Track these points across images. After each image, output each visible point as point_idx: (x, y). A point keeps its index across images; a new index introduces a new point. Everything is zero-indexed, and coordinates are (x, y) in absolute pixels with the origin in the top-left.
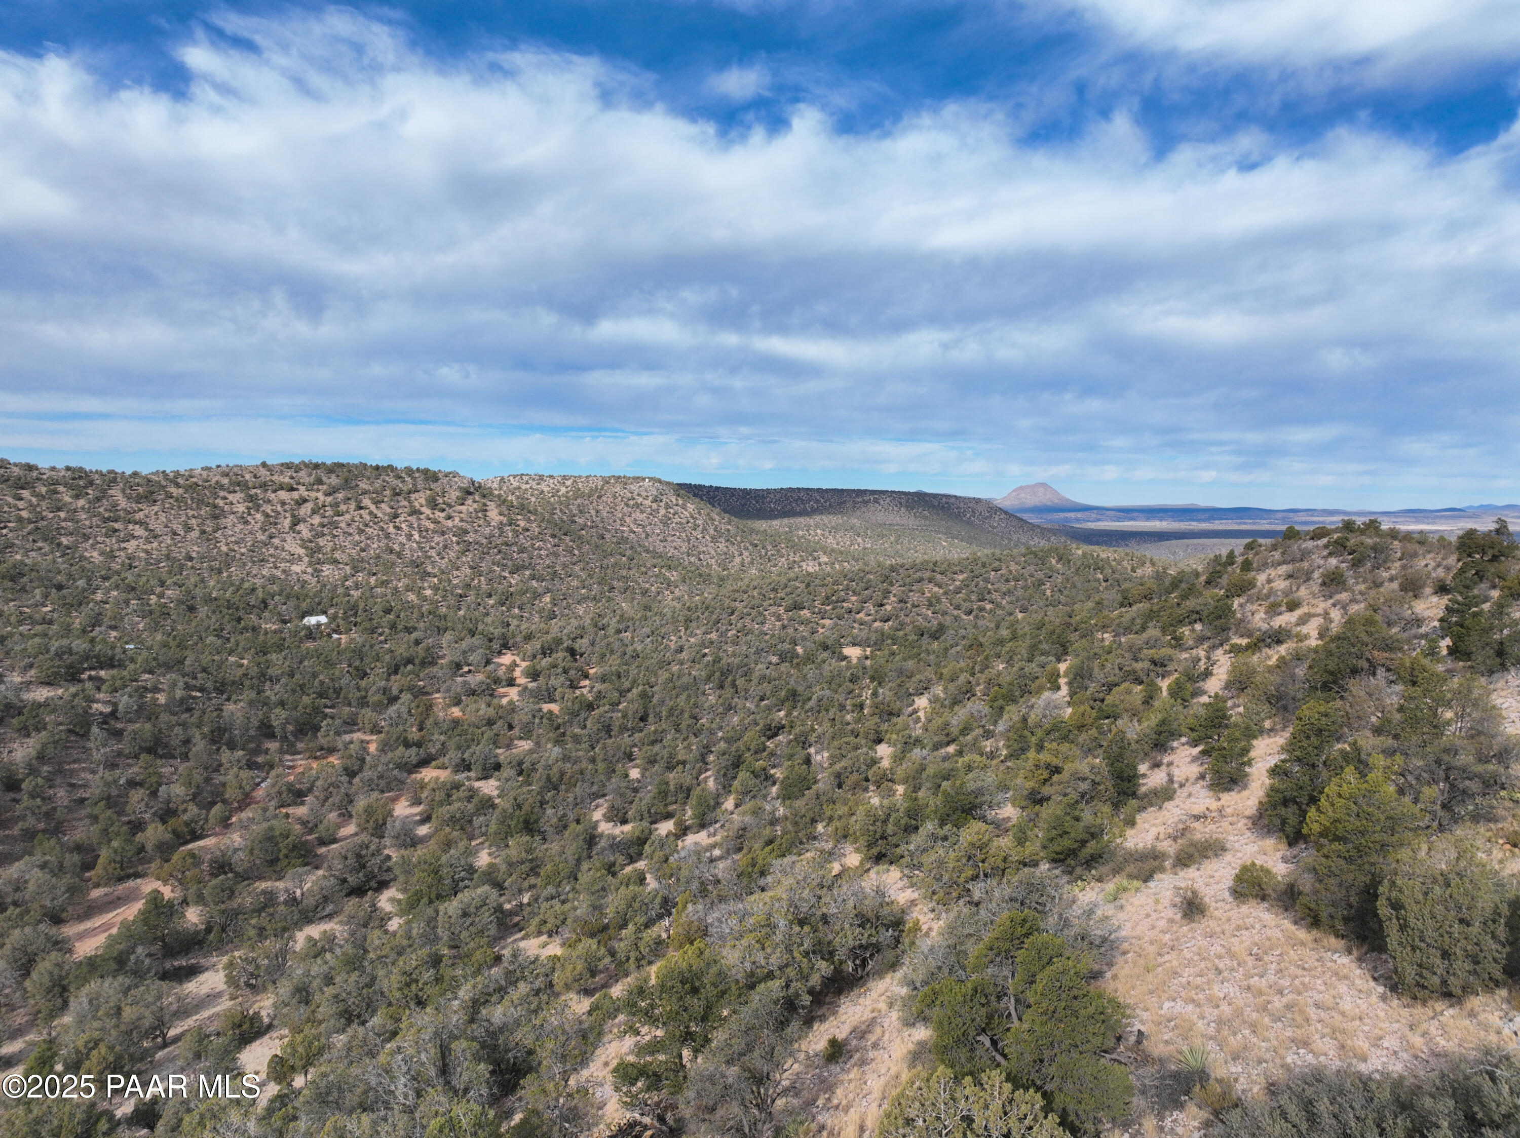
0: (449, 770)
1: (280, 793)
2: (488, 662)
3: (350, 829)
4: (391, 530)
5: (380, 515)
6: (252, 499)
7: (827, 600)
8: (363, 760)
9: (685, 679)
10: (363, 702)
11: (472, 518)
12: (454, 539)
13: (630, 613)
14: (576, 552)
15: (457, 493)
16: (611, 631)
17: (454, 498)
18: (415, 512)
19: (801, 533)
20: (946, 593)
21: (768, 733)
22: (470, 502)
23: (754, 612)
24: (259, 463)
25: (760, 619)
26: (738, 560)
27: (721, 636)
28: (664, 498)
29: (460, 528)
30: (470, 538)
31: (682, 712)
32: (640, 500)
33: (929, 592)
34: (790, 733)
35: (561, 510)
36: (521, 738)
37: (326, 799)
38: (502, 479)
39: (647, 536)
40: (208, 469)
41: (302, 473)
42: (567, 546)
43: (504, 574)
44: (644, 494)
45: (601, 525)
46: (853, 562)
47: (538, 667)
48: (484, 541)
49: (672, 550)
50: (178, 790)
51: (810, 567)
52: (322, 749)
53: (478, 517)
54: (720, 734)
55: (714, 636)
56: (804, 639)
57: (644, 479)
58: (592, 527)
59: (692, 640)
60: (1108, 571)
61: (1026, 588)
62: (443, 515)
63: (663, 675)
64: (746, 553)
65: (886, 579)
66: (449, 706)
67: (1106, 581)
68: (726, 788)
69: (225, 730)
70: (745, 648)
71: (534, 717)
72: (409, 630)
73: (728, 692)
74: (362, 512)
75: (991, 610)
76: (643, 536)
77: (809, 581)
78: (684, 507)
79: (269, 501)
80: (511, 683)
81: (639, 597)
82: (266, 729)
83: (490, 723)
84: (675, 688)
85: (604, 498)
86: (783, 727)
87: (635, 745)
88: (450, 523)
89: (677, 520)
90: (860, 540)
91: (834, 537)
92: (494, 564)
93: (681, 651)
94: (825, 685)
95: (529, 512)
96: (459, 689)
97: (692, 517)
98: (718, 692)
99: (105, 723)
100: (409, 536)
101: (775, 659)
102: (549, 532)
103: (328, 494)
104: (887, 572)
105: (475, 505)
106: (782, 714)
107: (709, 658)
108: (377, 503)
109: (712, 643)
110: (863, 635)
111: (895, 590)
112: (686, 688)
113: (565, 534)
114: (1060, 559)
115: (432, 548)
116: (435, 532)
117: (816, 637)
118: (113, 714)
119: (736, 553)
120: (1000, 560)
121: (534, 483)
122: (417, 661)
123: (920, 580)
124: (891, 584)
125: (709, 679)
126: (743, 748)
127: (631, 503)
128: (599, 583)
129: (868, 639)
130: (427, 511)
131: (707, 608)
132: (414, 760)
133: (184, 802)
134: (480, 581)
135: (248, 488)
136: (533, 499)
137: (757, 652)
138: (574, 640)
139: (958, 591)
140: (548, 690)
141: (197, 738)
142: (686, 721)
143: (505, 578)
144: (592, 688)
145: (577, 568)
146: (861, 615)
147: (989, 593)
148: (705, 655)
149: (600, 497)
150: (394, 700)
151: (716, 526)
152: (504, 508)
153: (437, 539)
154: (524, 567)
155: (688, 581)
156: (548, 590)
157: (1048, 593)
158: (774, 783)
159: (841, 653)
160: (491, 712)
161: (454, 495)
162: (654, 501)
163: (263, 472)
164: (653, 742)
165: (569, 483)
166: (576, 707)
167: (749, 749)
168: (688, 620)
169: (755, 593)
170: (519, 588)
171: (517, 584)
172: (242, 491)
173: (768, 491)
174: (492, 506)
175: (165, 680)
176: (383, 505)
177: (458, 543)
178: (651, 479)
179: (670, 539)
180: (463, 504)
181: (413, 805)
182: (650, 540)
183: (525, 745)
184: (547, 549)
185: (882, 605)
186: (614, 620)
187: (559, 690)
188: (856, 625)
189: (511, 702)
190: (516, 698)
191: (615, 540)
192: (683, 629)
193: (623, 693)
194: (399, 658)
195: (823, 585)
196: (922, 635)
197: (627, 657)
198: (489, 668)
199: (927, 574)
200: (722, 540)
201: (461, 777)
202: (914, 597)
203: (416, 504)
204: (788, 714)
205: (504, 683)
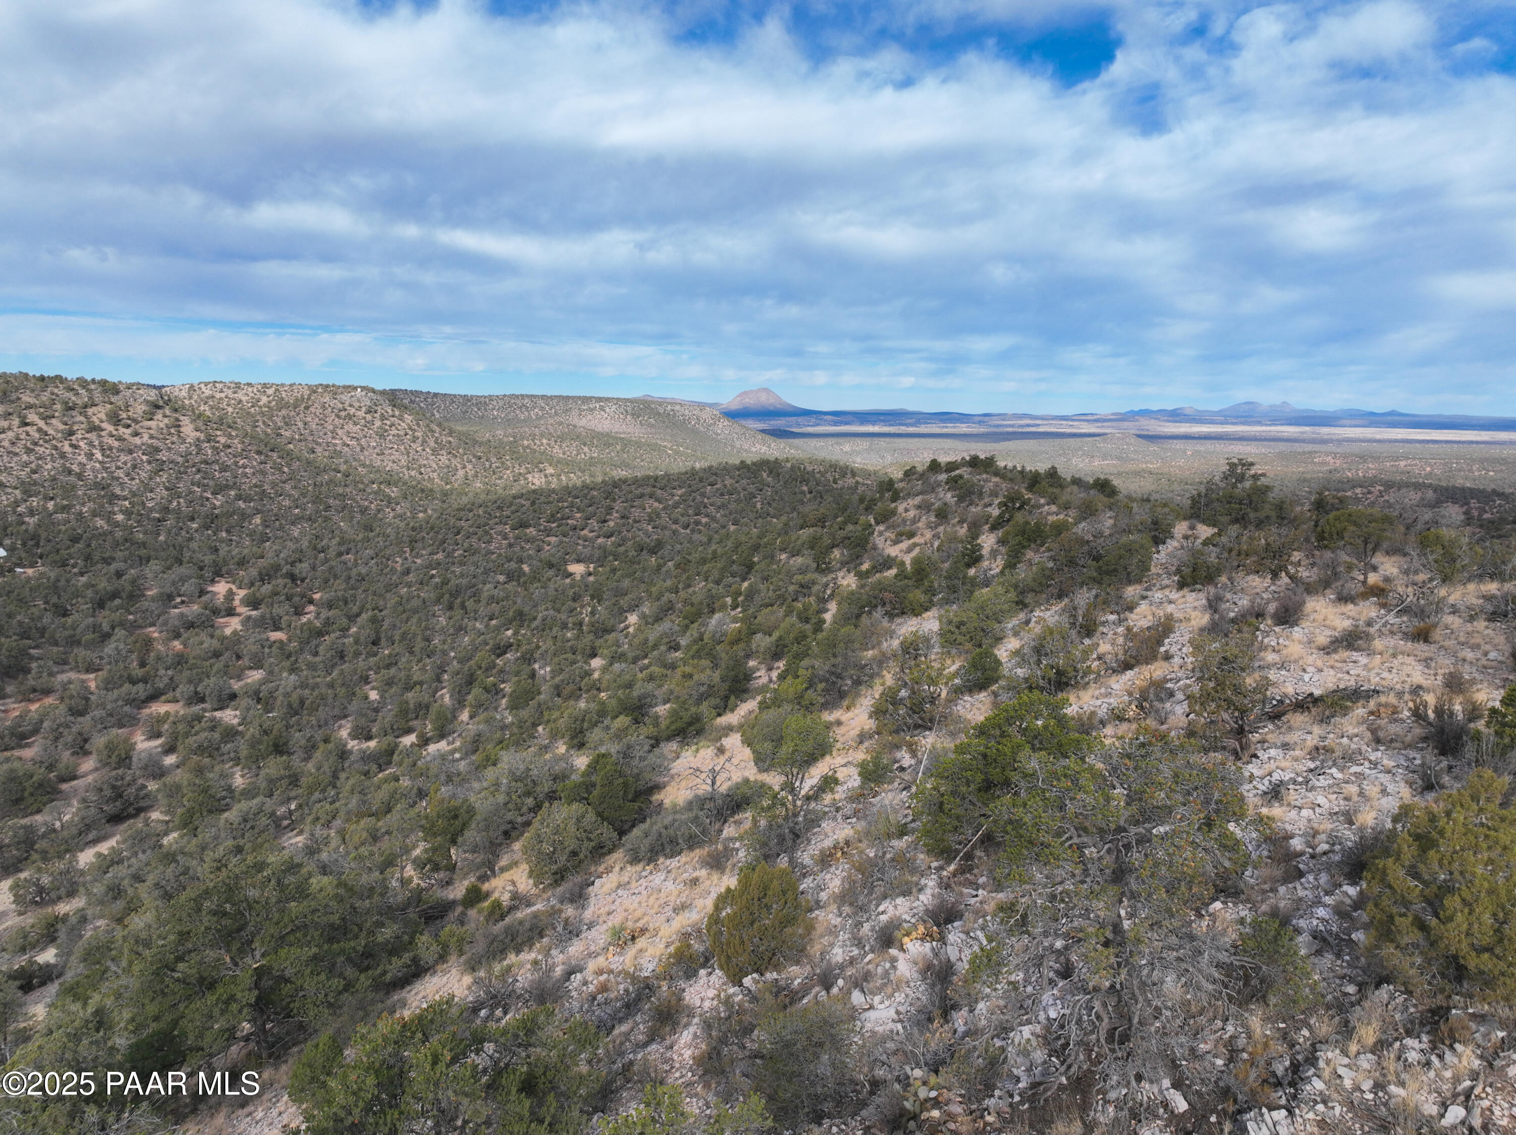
0: (181, 703)
2: (202, 591)
4: (67, 449)
5: (51, 432)
7: (552, 518)
8: (86, 699)
9: (415, 603)
11: (163, 434)
12: (145, 458)
13: (350, 533)
14: (286, 469)
15: (144, 408)
16: (332, 553)
17: (140, 412)
18: (94, 428)
19: (526, 443)
20: (665, 508)
21: (498, 651)
22: (159, 416)
23: (480, 532)
25: (486, 538)
26: (461, 473)
27: (448, 556)
28: (379, 408)
29: (151, 446)
30: (163, 456)
31: (415, 635)
32: (352, 411)
33: (650, 507)
34: (517, 651)
35: (264, 423)
36: (251, 668)
37: (57, 739)
38: (192, 386)
39: (362, 449)
42: (275, 463)
43: (205, 494)
44: (357, 405)
45: (310, 438)
46: (579, 474)
47: (258, 595)
48: (180, 460)
49: (390, 464)
51: (537, 481)
52: (36, 691)
53: (170, 434)
54: (452, 654)
55: (440, 556)
56: (530, 557)
57: (355, 388)
58: (300, 441)
59: (419, 561)
60: (812, 483)
61: (738, 501)
62: (128, 431)
63: (392, 600)
64: (469, 466)
65: (608, 495)
66: (168, 640)
67: (811, 492)
68: (461, 703)
70: (472, 568)
71: (263, 647)
72: (107, 561)
73: (458, 613)
74: (28, 428)
75: (706, 524)
76: (358, 449)
77: (535, 496)
78: (401, 418)
80: (231, 612)
81: (358, 516)
83: (217, 655)
84: (404, 611)
85: (312, 409)
86: (511, 645)
87: (370, 669)
88: (137, 441)
89: (394, 432)
90: (586, 449)
91: (561, 446)
92: (193, 484)
93: (408, 573)
94: (549, 605)
95: (230, 427)
96: (177, 623)
97: (410, 428)
98: (448, 614)
100: (90, 456)
101: (502, 578)
102: (255, 448)
104: (609, 489)
105: (166, 421)
106: (509, 633)
107: (437, 580)
108: (46, 418)
109: (439, 564)
110: (587, 551)
111: (618, 506)
112: (416, 611)
113: (272, 450)
114: (771, 472)
115: (118, 468)
116: (120, 450)
117: (543, 555)
119: (459, 466)
120: (716, 474)
121: (230, 392)
122: (124, 595)
123: (641, 496)
124: (614, 500)
125: (438, 601)
126: (475, 667)
127: (343, 414)
128: (314, 502)
129: (592, 555)
130: (109, 427)
131: (432, 528)
132: (142, 695)
134: (179, 503)
136: (230, 410)
137: (486, 572)
138: (293, 564)
139: (676, 505)
140: (272, 618)
142: (419, 644)
143: (208, 499)
144: (318, 614)
145: (288, 487)
146: (585, 532)
147: (705, 507)
148: (433, 576)
149: (307, 408)
150: (106, 637)
151: (437, 439)
152: (200, 424)
153: (123, 458)
154: (227, 487)
155: (409, 498)
156: (258, 512)
157: (759, 505)
158: (504, 696)
159: (566, 570)
160: (215, 643)
161: (139, 409)
162: (369, 412)
164: (388, 666)
165: (270, 391)
166: (306, 635)
167: (480, 668)
168: (413, 541)
169: (481, 512)
170: (225, 510)
171: (222, 506)
173: (491, 398)
174: (185, 421)
176: (54, 421)
178: (363, 388)
179: (387, 452)
180: (151, 419)
182: (366, 453)
183: (256, 676)
184: (254, 467)
185: (605, 521)
186: (334, 542)
187: (286, 618)
188: (580, 542)
189: (235, 633)
190: (239, 628)
191: (327, 454)
192: (408, 549)
193: (353, 618)
194: (103, 593)
195: (549, 503)
196: (642, 550)
197: (352, 581)
198: (204, 598)
199: (648, 490)
200: (444, 452)
201: (196, 709)
202: (636, 513)
203: (95, 419)
204: (516, 633)
205: (223, 613)
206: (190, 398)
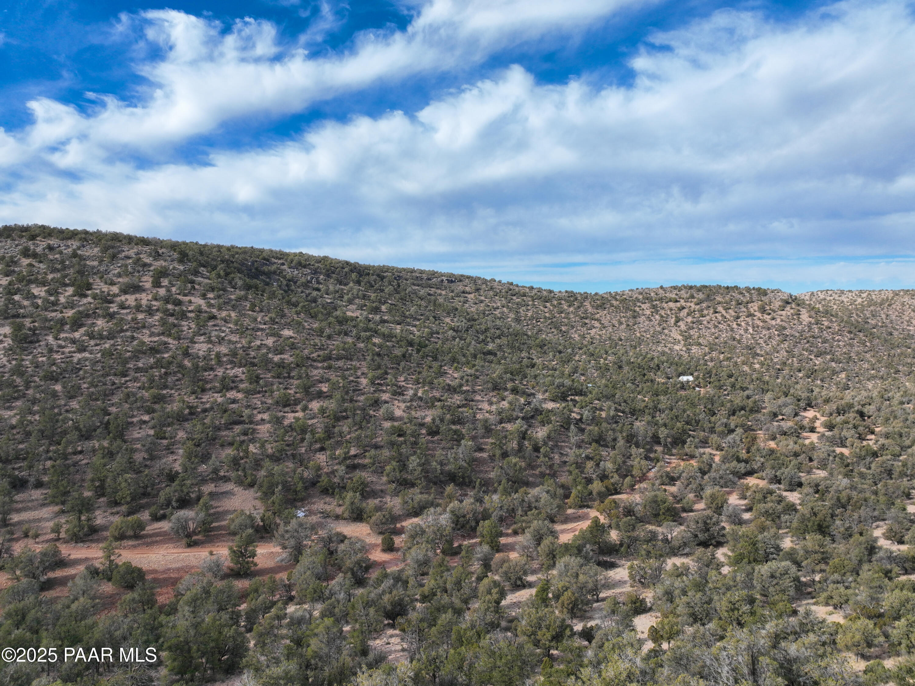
0: (766, 481)
1: (662, 477)
2: (796, 415)
3: (701, 506)
4: (735, 326)
5: (728, 316)
6: (654, 307)
8: (711, 466)
10: (712, 430)
11: (789, 319)
12: (776, 333)
14: (868, 344)
15: (780, 303)
16: (895, 402)
17: (777, 306)
18: (750, 315)
22: (788, 308)
24: (659, 286)
29: (781, 326)
30: (787, 332)
35: (857, 314)
36: (818, 468)
37: (688, 485)
38: (813, 293)
40: (632, 290)
41: (683, 292)
42: (861, 340)
43: (810, 357)
45: (890, 325)
47: (834, 422)
48: (797, 335)
50: (609, 466)
52: (687, 455)
53: (793, 319)
58: (882, 327)
62: (769, 317)
66: (768, 440)
69: (634, 436)
71: (829, 455)
72: (743, 389)
74: (717, 315)
79: (664, 308)
80: (812, 430)
82: (656, 440)
83: (796, 455)
85: (894, 306)
88: (773, 322)
92: (803, 350)
95: (832, 315)
96: (775, 430)
99: (577, 424)
100: (746, 330)
102: (848, 329)
103: (697, 304)
105: (792, 311)
108: (726, 309)
113: (860, 331)
115: (761, 338)
116: (763, 328)
118: (581, 419)
121: (837, 296)
122: (747, 409)
128: (887, 367)
130: (758, 314)
132: (743, 471)
133: (612, 472)
134: (793, 361)
135: (652, 301)
136: (835, 307)
138: (863, 405)
140: (840, 438)
141: (620, 438)
143: (811, 360)
144: (877, 441)
145: (868, 355)
149: (890, 305)
150: (732, 431)
152: (813, 313)
153: (764, 332)
154: (826, 353)
156: (844, 370)
160: (797, 448)
161: (777, 304)
163: (661, 291)
165: (864, 295)
166: (863, 453)
170: (821, 367)
171: (820, 364)
172: (649, 303)
174: (804, 311)
175: (606, 404)
176: (730, 311)
177: (779, 335)
180: (783, 310)
181: (740, 498)
183: (821, 474)
184: (845, 341)
186: (899, 394)
187: (849, 439)
189: (812, 443)
190: (816, 441)
191: (902, 336)
193: (904, 448)
194: (736, 406)
197: (908, 422)
198: (797, 418)
201: (774, 487)
203: (752, 310)
205: (807, 430)
206: (811, 300)
